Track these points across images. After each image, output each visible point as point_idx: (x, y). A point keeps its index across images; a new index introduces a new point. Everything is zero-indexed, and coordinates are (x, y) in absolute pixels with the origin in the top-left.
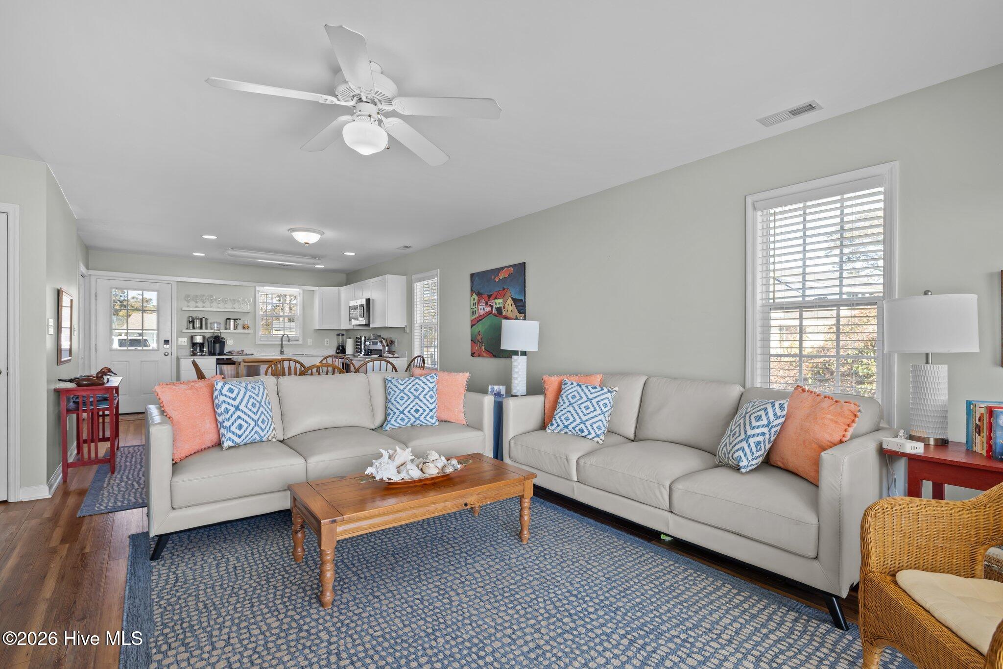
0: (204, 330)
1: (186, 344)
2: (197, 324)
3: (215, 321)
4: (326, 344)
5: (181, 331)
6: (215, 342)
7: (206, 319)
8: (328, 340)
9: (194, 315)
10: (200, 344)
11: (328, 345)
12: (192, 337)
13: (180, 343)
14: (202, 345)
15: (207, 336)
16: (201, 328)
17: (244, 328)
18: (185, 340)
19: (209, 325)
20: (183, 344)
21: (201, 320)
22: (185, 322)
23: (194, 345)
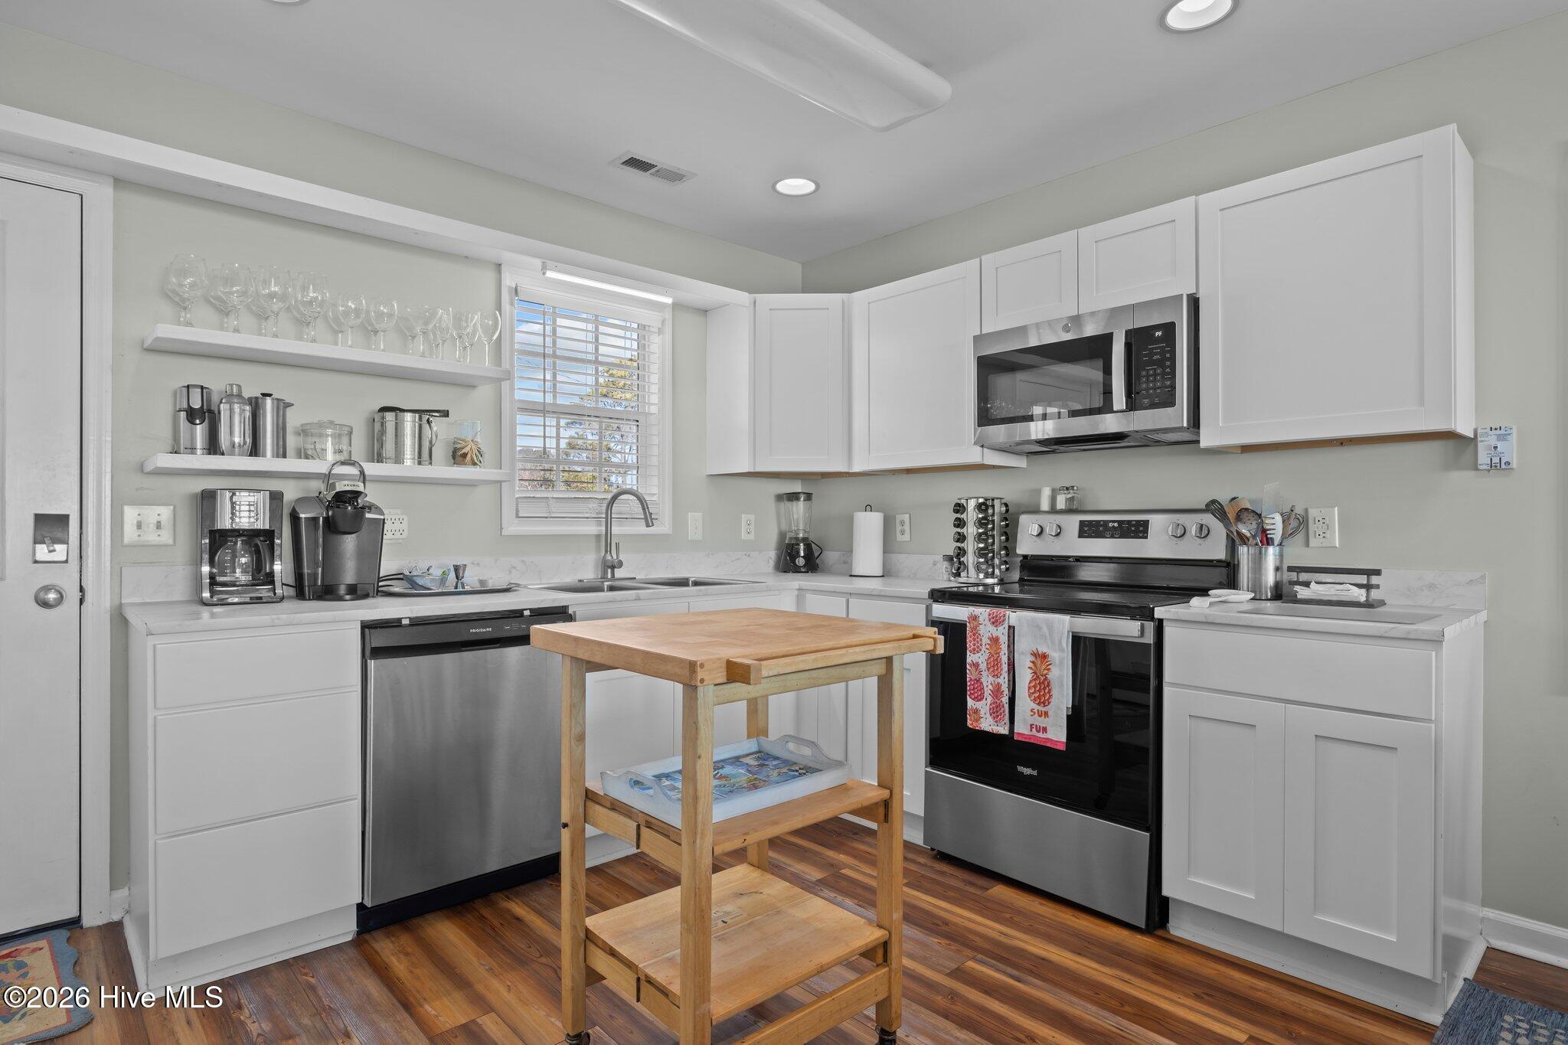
0: (267, 462)
1: (166, 537)
2: (234, 428)
3: (325, 417)
4: (744, 536)
5: (141, 469)
6: (332, 527)
7: (282, 406)
8: (752, 517)
9: (216, 378)
10: (251, 535)
11: (751, 537)
12: (208, 498)
13: (130, 533)
14: (260, 541)
15: (291, 492)
16: (255, 450)
17: (458, 456)
18: (164, 513)
19: (292, 441)
20: (152, 537)
21: (256, 405)
22: (162, 413)
23: (219, 539)
